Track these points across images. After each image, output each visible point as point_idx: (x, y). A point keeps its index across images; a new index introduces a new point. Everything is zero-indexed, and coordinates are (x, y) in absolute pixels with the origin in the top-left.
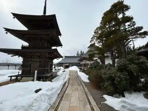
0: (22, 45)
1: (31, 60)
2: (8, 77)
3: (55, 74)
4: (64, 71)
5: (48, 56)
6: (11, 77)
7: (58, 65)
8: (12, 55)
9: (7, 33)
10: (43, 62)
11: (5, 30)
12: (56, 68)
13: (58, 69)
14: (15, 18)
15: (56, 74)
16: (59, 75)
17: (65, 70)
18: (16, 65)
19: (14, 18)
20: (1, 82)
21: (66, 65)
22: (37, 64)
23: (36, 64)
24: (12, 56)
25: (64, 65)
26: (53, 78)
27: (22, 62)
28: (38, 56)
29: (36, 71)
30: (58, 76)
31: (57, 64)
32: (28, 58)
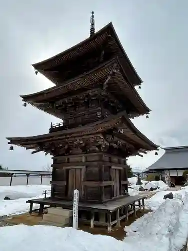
0: (51, 125)
1: (68, 159)
2: (27, 202)
3: (137, 203)
4: (170, 196)
5: (106, 142)
6: (31, 202)
7: (149, 174)
8: (33, 150)
9: (25, 105)
10: (96, 163)
11: (23, 100)
12: (143, 186)
13: (149, 186)
14: (38, 73)
15: (139, 205)
16: (154, 209)
17: (174, 193)
18: (41, 174)
19: (36, 73)
20: (19, 214)
21: (174, 174)
22: (81, 169)
23: (78, 171)
24: (33, 152)
25: (167, 175)
26: (132, 219)
27: (52, 166)
28: (82, 148)
29: (76, 192)
30: (147, 212)
31: (147, 172)
32: (63, 155)
